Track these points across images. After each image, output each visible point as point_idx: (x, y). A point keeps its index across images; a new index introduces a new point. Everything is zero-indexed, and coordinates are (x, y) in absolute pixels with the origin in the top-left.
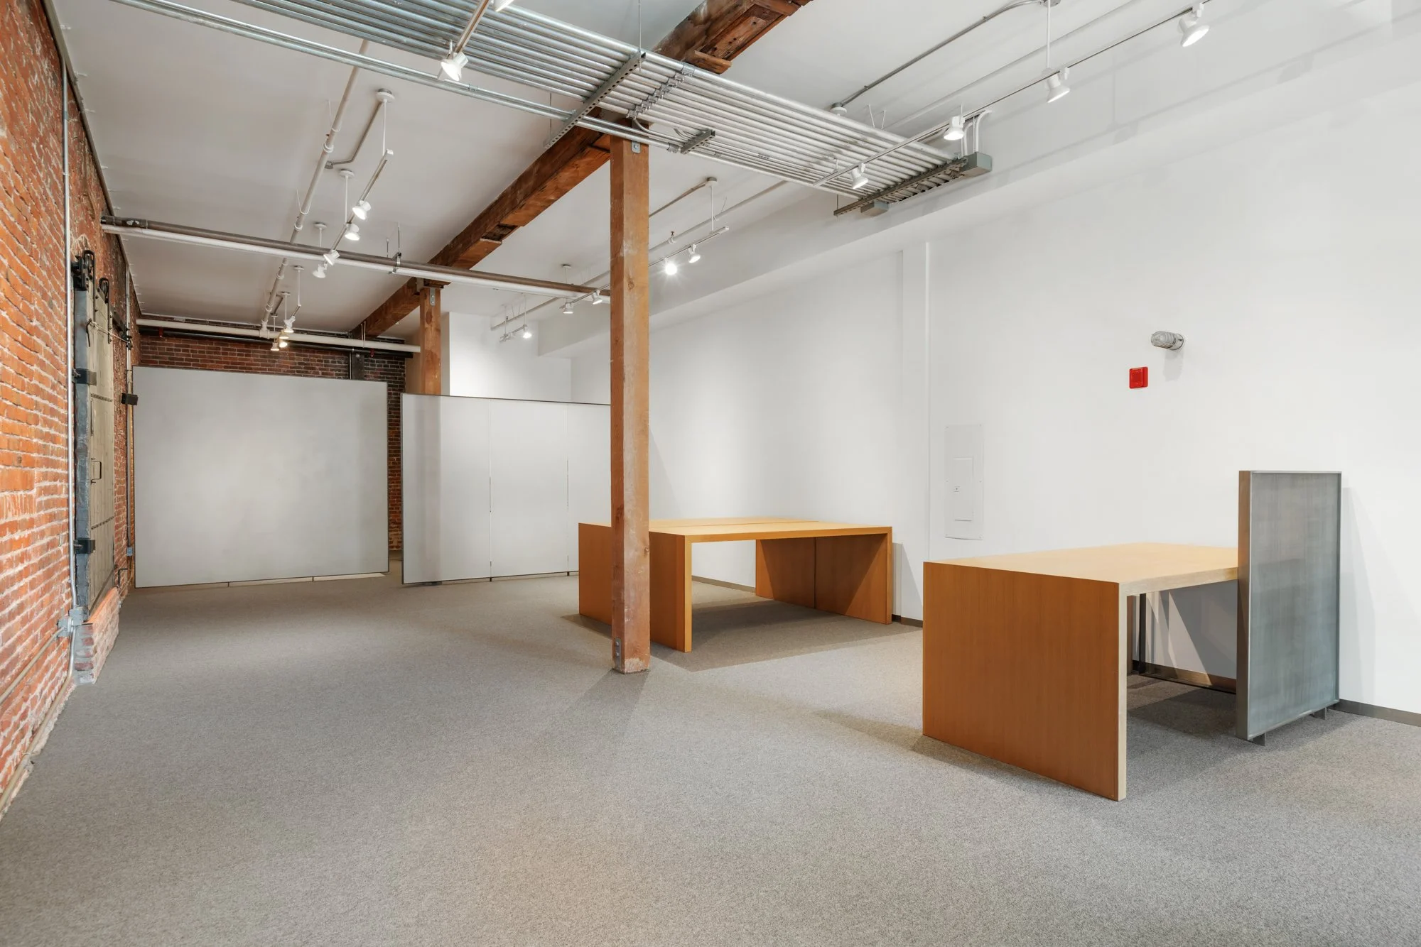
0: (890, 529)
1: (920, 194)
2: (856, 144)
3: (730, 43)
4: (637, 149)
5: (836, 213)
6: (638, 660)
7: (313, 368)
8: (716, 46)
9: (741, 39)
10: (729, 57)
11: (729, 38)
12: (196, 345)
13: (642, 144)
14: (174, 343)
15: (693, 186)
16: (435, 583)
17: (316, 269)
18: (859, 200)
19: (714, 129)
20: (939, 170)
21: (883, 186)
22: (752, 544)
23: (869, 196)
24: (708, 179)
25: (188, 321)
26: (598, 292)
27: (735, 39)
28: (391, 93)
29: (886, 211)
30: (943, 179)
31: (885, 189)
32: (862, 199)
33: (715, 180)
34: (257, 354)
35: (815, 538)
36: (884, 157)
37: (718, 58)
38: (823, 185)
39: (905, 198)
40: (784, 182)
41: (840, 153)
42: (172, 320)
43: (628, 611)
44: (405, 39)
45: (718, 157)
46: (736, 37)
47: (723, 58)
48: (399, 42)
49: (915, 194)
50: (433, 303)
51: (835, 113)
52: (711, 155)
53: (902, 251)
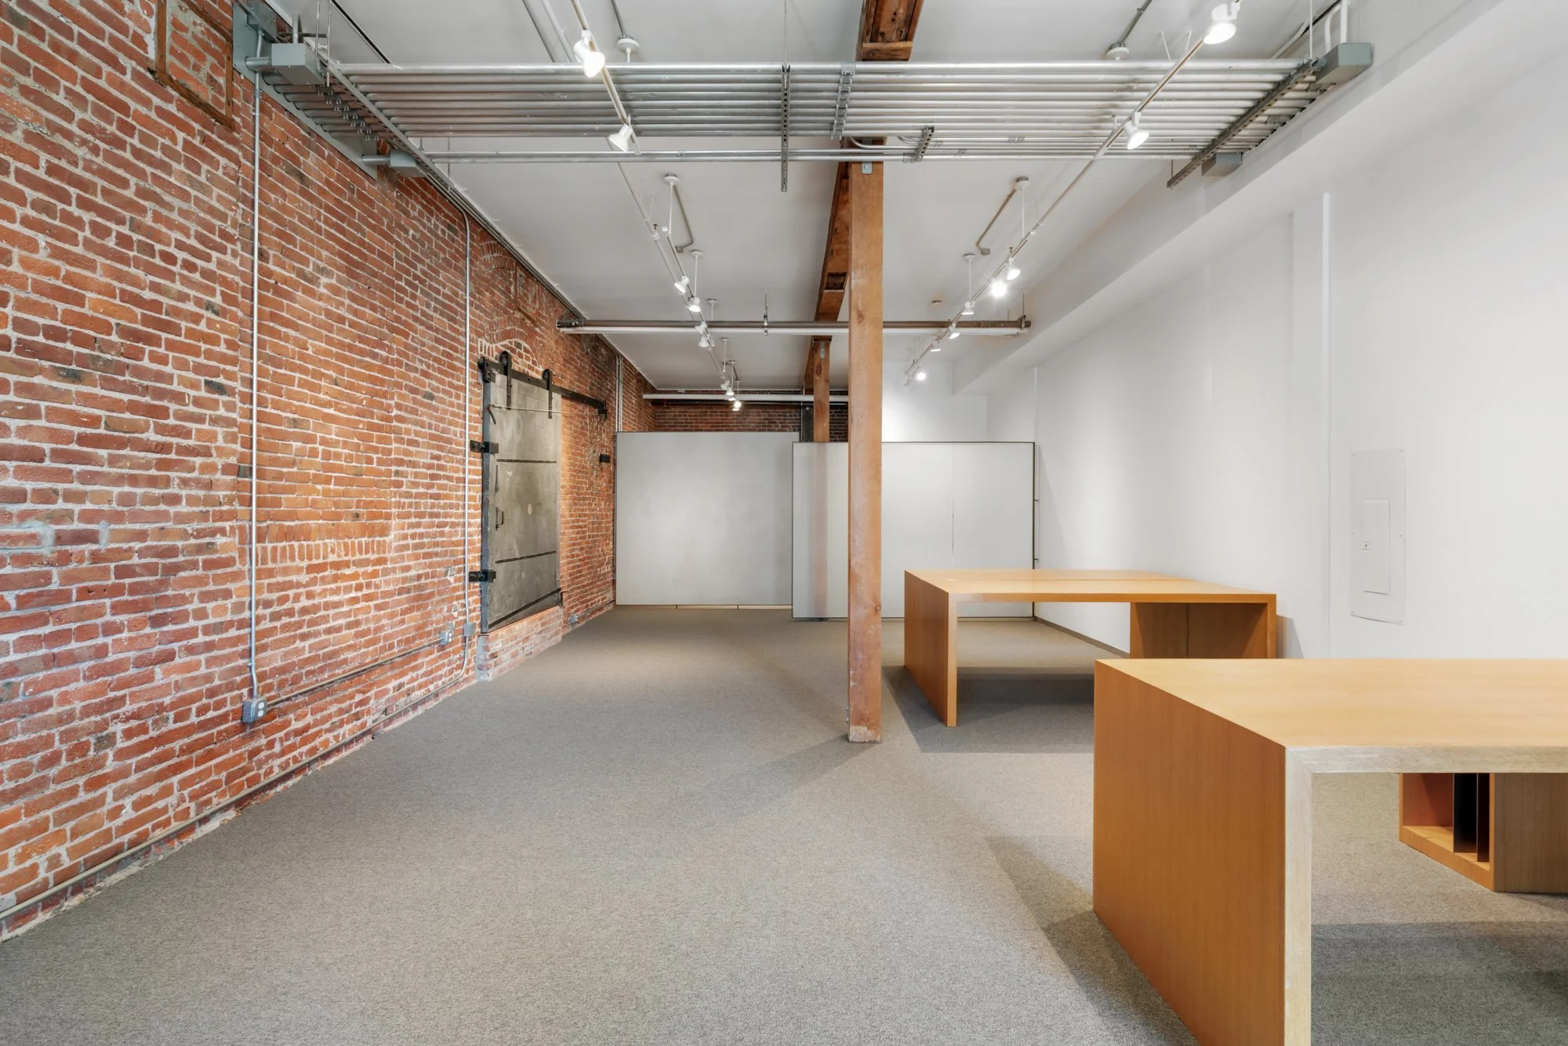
0: (1273, 598)
1: (1280, 129)
2: (1130, 89)
3: (893, 20)
4: (867, 169)
5: (1170, 184)
6: (865, 729)
7: (775, 423)
8: (882, 30)
9: (901, 11)
10: (908, 37)
11: (887, 15)
12: (692, 411)
13: (874, 163)
14: (678, 410)
15: (1009, 193)
16: (821, 619)
17: (700, 340)
18: (1193, 159)
19: (930, 125)
20: (1281, 88)
21: (1217, 133)
22: (1126, 608)
23: (1203, 151)
24: (1018, 180)
25: (688, 392)
26: (954, 325)
27: (895, 14)
28: (675, 176)
29: (1239, 165)
30: (1306, 99)
31: (1220, 136)
32: (1196, 157)
33: (1027, 179)
34: (717, 415)
35: (1188, 605)
36: (1160, 94)
37: (893, 42)
38: (1106, 154)
39: (1263, 140)
40: (1092, 162)
41: (1115, 107)
42: (676, 392)
43: (854, 674)
44: (597, 127)
45: (963, 154)
46: (894, 10)
47: (900, 41)
48: (593, 130)
49: (1274, 131)
50: (822, 356)
51: (1112, 58)
52: (955, 154)
53: (1291, 215)
